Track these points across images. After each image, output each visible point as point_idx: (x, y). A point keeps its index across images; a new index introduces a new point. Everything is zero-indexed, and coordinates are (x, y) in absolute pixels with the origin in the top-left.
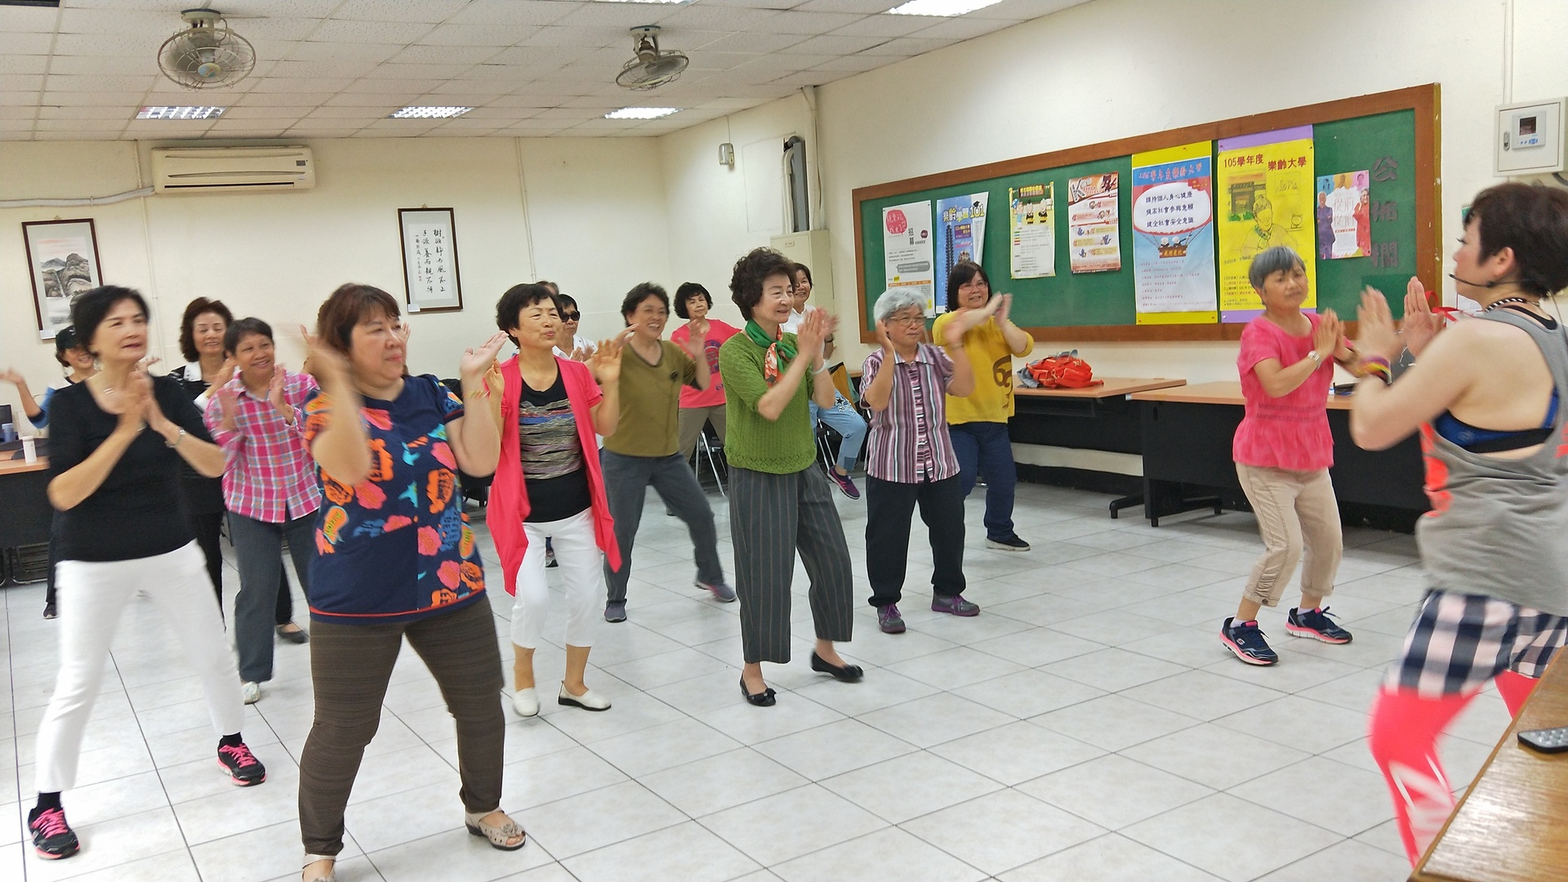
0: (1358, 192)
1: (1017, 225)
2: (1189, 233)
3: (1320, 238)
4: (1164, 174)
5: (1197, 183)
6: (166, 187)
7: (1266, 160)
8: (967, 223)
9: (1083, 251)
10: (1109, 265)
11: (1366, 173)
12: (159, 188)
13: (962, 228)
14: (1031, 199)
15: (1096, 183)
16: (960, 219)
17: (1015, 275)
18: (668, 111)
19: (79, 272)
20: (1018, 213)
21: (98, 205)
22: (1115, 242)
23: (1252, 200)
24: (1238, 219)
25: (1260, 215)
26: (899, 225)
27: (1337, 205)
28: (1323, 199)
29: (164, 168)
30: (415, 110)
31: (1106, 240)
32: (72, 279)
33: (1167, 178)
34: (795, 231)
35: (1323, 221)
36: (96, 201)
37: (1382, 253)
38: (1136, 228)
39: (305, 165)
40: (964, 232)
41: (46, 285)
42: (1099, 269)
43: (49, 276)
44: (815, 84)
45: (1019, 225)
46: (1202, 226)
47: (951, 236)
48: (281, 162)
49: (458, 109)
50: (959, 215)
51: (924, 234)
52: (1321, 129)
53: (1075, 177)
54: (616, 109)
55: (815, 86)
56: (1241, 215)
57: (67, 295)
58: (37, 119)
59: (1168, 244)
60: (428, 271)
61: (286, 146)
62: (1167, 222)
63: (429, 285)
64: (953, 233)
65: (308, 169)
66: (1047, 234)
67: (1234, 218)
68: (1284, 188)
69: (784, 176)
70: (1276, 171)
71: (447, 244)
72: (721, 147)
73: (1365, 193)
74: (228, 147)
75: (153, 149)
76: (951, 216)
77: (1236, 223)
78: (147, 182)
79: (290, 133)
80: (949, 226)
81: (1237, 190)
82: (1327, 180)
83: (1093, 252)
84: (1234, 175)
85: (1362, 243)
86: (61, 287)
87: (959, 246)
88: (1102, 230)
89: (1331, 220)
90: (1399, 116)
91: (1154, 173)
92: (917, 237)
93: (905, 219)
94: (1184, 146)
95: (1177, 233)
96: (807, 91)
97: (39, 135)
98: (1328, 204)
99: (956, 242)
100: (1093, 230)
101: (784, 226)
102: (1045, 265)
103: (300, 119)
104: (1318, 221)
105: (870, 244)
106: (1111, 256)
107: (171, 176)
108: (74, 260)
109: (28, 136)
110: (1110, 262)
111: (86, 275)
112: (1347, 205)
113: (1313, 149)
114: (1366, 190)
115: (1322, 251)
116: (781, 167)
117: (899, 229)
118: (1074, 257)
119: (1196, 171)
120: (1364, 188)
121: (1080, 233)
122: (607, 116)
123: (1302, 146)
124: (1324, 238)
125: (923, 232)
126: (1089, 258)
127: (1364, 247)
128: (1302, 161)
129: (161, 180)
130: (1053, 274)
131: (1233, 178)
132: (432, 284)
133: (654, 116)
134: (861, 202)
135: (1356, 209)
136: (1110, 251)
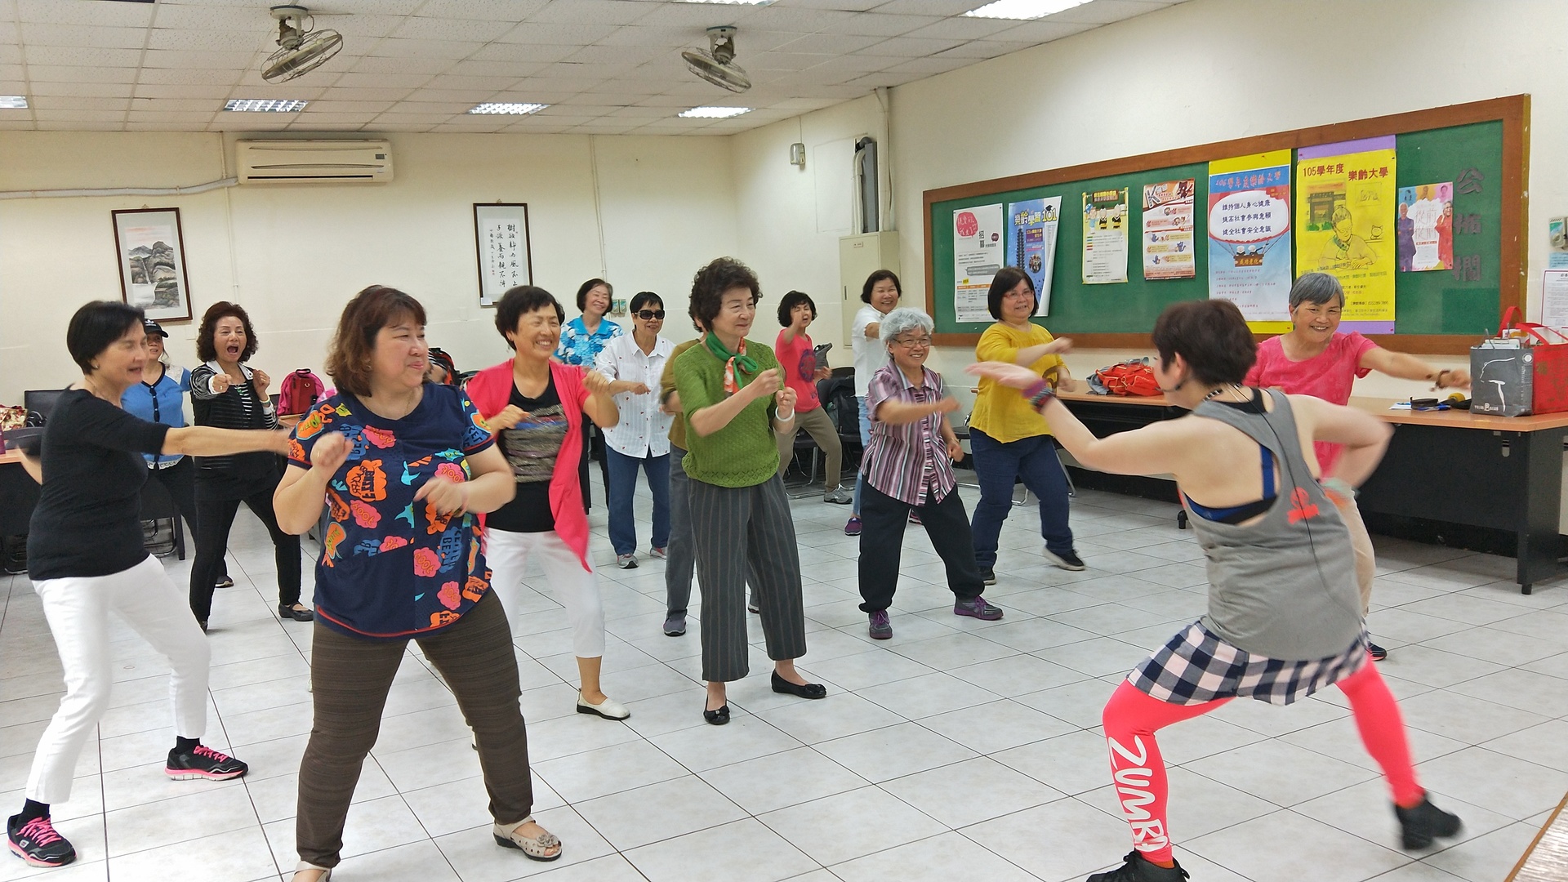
0: (1441, 204)
1: (1090, 229)
2: (1266, 242)
3: (1401, 249)
4: (1242, 182)
5: (1275, 192)
6: (249, 178)
7: (1347, 170)
8: (1039, 227)
9: (1157, 258)
10: (1183, 272)
11: (1449, 185)
12: (243, 179)
13: (1033, 231)
14: (1104, 203)
15: (1172, 189)
16: (1031, 223)
17: (1087, 281)
18: (741, 111)
19: (164, 260)
20: (1091, 219)
21: (185, 194)
22: (1190, 250)
23: (1332, 210)
24: (1318, 229)
25: (1339, 225)
26: (970, 227)
27: (1419, 217)
28: (1405, 211)
29: (249, 159)
30: (493, 107)
31: (1180, 246)
32: (158, 267)
33: (1245, 186)
34: (864, 232)
35: (1403, 232)
36: (182, 191)
37: (1465, 267)
38: (1212, 236)
39: (383, 158)
40: (1036, 236)
41: (132, 272)
42: (1172, 276)
43: (135, 264)
44: (889, 85)
45: (1092, 230)
46: (1280, 234)
47: (1022, 239)
48: (360, 155)
49: (535, 106)
50: (1031, 219)
51: (994, 237)
52: (1403, 139)
53: (1150, 183)
54: (690, 108)
55: (888, 88)
56: (1320, 225)
57: (152, 282)
58: (129, 110)
59: (1244, 253)
60: (502, 265)
61: (366, 140)
62: (1244, 230)
63: (502, 279)
64: (1025, 237)
65: (387, 163)
66: (1120, 240)
67: (1312, 227)
68: (1364, 198)
69: (854, 177)
70: (1356, 181)
71: (520, 239)
72: (792, 146)
73: (1449, 205)
74: (309, 140)
75: (239, 140)
76: (1023, 219)
77: (1314, 233)
78: (231, 173)
79: (370, 127)
80: (1020, 230)
81: (1315, 200)
82: (1409, 191)
83: (1167, 259)
84: (1314, 184)
85: (1444, 256)
86: (147, 274)
87: (1030, 250)
88: (1177, 237)
89: (1412, 230)
90: (1487, 126)
91: (1231, 179)
92: (988, 240)
93: (976, 222)
94: (1263, 154)
95: (1254, 241)
96: (879, 91)
97: (130, 126)
98: (1409, 216)
99: (1027, 246)
100: (1167, 236)
101: (854, 227)
102: (1117, 271)
103: (381, 113)
104: (1399, 233)
105: (939, 247)
106: (1186, 263)
107: (253, 167)
108: (160, 248)
109: (119, 126)
110: (1183, 270)
111: (170, 261)
112: (1429, 217)
113: (1395, 160)
114: (1449, 202)
115: (1402, 263)
116: (852, 168)
117: (970, 232)
118: (1148, 263)
119: (1274, 179)
120: (1446, 201)
121: (1154, 239)
122: (680, 115)
123: (1384, 156)
124: (1404, 249)
125: (994, 235)
126: (1163, 265)
127: (1445, 260)
128: (1384, 171)
129: (245, 171)
130: (1125, 279)
131: (1312, 187)
132: (505, 278)
133: (727, 115)
134: (932, 204)
135: (1439, 221)
136: (1185, 258)
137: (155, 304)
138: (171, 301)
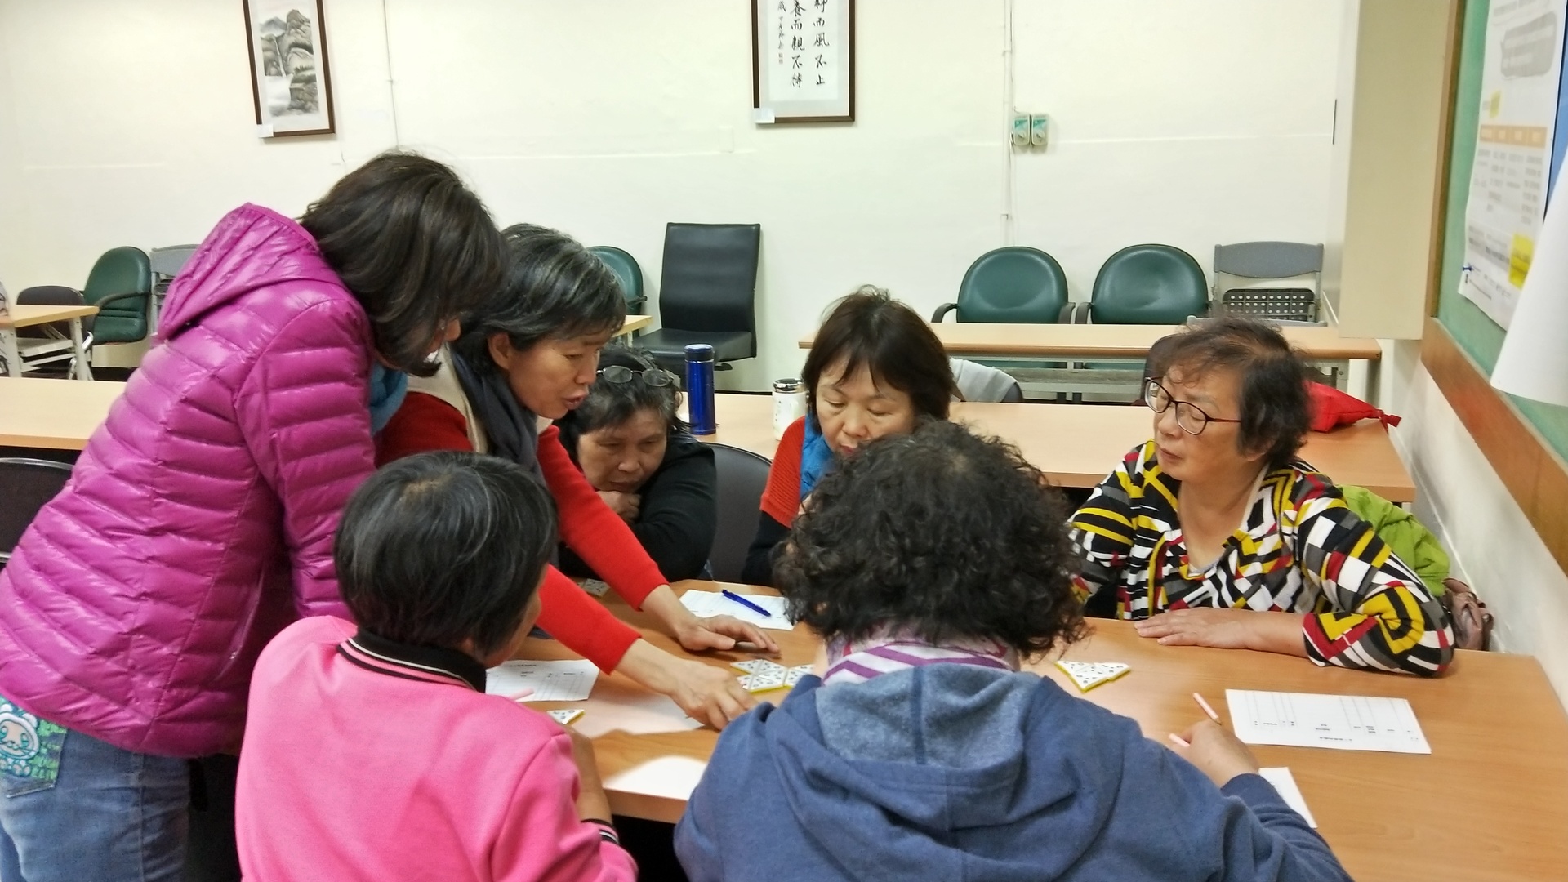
19: (301, 40)
32: (293, 50)
41: (264, 57)
43: (268, 45)
57: (287, 73)
60: (797, 43)
63: (797, 71)
86: (280, 62)
108: (295, 20)
111: (308, 43)
132: (801, 71)
137: (291, 108)
138: (309, 104)
